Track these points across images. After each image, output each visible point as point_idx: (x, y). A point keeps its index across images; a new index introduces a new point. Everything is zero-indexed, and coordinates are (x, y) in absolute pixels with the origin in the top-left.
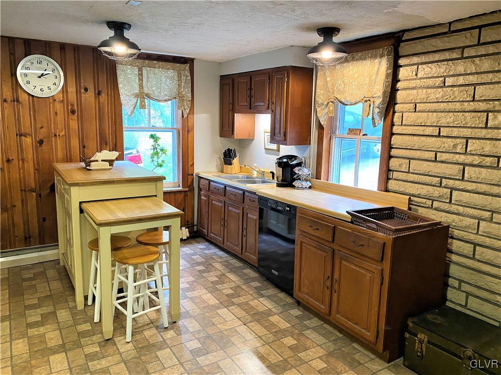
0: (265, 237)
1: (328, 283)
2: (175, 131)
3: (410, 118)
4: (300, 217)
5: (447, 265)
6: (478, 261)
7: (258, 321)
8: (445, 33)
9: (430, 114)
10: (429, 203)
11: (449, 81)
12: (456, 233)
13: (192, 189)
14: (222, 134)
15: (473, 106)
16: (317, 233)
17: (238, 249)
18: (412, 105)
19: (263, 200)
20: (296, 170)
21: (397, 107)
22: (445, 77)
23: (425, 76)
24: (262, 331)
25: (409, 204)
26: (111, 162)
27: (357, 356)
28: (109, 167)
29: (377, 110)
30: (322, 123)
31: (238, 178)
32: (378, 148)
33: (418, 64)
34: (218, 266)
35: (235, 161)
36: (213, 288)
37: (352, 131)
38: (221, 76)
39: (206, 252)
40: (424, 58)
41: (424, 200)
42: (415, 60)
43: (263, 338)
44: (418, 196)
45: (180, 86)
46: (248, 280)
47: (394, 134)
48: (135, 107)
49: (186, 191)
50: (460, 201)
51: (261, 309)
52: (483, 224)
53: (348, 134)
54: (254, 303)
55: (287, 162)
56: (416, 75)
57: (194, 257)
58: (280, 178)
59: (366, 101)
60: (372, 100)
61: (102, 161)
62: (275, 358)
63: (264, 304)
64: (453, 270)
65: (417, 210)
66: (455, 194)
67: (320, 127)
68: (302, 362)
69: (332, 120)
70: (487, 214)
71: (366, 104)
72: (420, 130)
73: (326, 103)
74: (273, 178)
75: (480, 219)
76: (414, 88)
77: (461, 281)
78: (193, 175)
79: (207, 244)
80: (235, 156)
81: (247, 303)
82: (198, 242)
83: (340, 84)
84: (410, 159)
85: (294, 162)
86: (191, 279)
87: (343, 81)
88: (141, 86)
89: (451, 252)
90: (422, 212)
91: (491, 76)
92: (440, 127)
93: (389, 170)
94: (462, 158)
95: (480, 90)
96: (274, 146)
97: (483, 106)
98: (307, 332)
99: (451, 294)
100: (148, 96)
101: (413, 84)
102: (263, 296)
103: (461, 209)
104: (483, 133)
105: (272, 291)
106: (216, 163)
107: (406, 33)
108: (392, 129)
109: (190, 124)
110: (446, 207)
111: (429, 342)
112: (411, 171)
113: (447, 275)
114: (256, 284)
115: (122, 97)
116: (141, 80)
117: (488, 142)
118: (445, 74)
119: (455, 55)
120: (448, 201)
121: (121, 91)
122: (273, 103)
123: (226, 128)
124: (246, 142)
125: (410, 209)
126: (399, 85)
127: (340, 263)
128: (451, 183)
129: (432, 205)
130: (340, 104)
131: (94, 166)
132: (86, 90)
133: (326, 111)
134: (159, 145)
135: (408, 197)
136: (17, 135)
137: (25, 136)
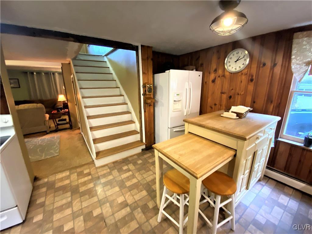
28: (235, 118)
48: (304, 74)
121: (293, 61)
131: (225, 115)
136: (221, 93)
137: (224, 94)
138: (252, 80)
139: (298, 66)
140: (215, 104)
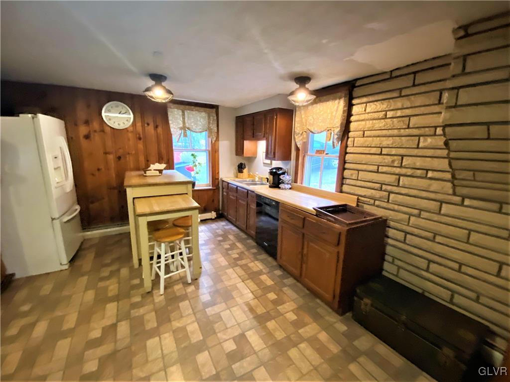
0: (264, 218)
1: (300, 256)
2: (208, 152)
3: (359, 141)
4: (281, 210)
5: (384, 245)
6: (408, 245)
7: (252, 279)
8: (388, 79)
9: (375, 138)
10: (372, 201)
11: (390, 114)
12: (392, 224)
13: (218, 188)
14: (237, 154)
15: (408, 131)
16: (292, 221)
17: (244, 227)
18: (361, 132)
19: (259, 197)
20: (281, 177)
21: (351, 134)
22: (386, 111)
23: (372, 111)
24: (254, 287)
25: (358, 202)
26: (160, 171)
27: (319, 310)
28: (159, 174)
29: (336, 137)
30: (299, 146)
31: (246, 181)
32: (336, 163)
33: (366, 103)
34: (231, 237)
35: (245, 171)
36: (226, 253)
37: (318, 152)
38: (237, 117)
39: (226, 227)
40: (371, 98)
41: (369, 200)
42: (365, 100)
43: (254, 293)
44: (364, 197)
45: (209, 123)
46: (249, 248)
47: (347, 153)
48: (180, 136)
49: (214, 189)
50: (396, 201)
51: (255, 269)
52: (412, 219)
53: (316, 153)
54: (251, 265)
55: (276, 172)
56: (365, 110)
57: (217, 231)
58: (272, 182)
59: (328, 130)
60: (332, 129)
61: (154, 170)
62: (260, 310)
63: (257, 266)
64: (389, 249)
65: (363, 207)
66: (392, 196)
67: (298, 149)
68: (280, 314)
69: (305, 144)
70: (416, 212)
71: (328, 132)
72: (367, 150)
73: (301, 133)
74: (268, 182)
75: (411, 215)
76: (362, 120)
77: (394, 258)
78: (218, 179)
79: (227, 222)
80: (245, 167)
81: (246, 265)
82: (222, 221)
83: (311, 120)
84: (358, 170)
85: (281, 172)
86: (213, 246)
87: (313, 117)
88: (184, 122)
89: (388, 237)
90: (367, 208)
91: (423, 108)
92: (381, 148)
93: (343, 178)
94: (398, 170)
95: (414, 120)
96: (268, 162)
97: (416, 132)
98: (285, 289)
99: (386, 266)
100: (188, 129)
101: (362, 117)
102: (257, 260)
103: (396, 207)
104: (416, 152)
105: (264, 256)
106: (233, 172)
107: (359, 81)
108: (346, 149)
109: (216, 147)
110: (385, 205)
111: (372, 305)
112: (359, 179)
113: (384, 254)
114: (255, 251)
115: (172, 130)
116: (184, 119)
117: (419, 158)
118: (387, 109)
119: (395, 94)
120: (386, 201)
121: (171, 126)
122: (267, 133)
123: (239, 150)
124: (251, 159)
125: (358, 205)
126: (352, 118)
127: (308, 243)
128: (389, 188)
129: (374, 203)
130: (310, 133)
131: (148, 173)
132: (148, 124)
133: (301, 137)
134: (196, 160)
135: (357, 197)
136: (104, 153)
137: (109, 154)
138: (140, 139)
139: (175, 130)
140: (99, 170)
